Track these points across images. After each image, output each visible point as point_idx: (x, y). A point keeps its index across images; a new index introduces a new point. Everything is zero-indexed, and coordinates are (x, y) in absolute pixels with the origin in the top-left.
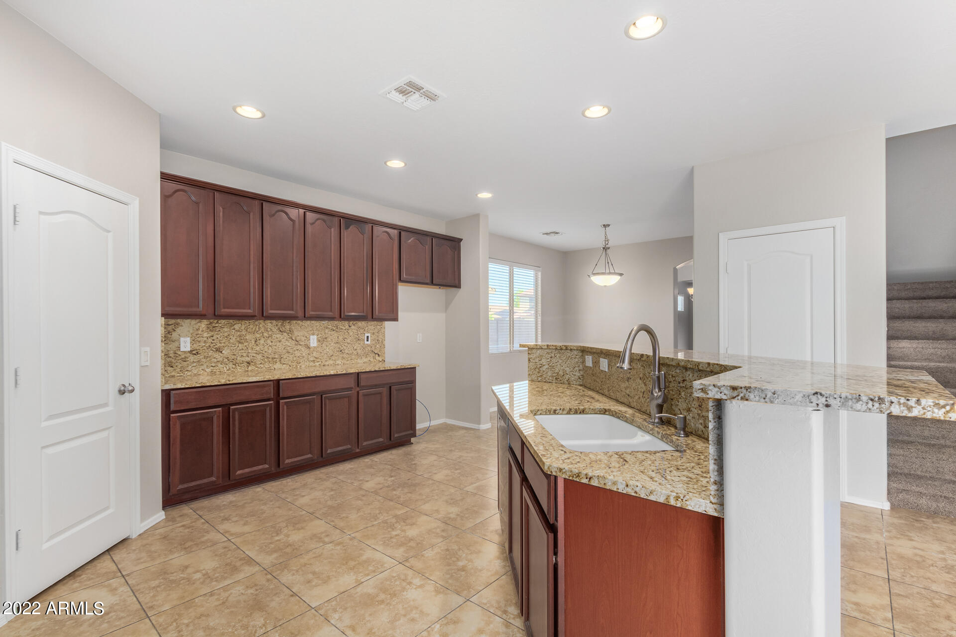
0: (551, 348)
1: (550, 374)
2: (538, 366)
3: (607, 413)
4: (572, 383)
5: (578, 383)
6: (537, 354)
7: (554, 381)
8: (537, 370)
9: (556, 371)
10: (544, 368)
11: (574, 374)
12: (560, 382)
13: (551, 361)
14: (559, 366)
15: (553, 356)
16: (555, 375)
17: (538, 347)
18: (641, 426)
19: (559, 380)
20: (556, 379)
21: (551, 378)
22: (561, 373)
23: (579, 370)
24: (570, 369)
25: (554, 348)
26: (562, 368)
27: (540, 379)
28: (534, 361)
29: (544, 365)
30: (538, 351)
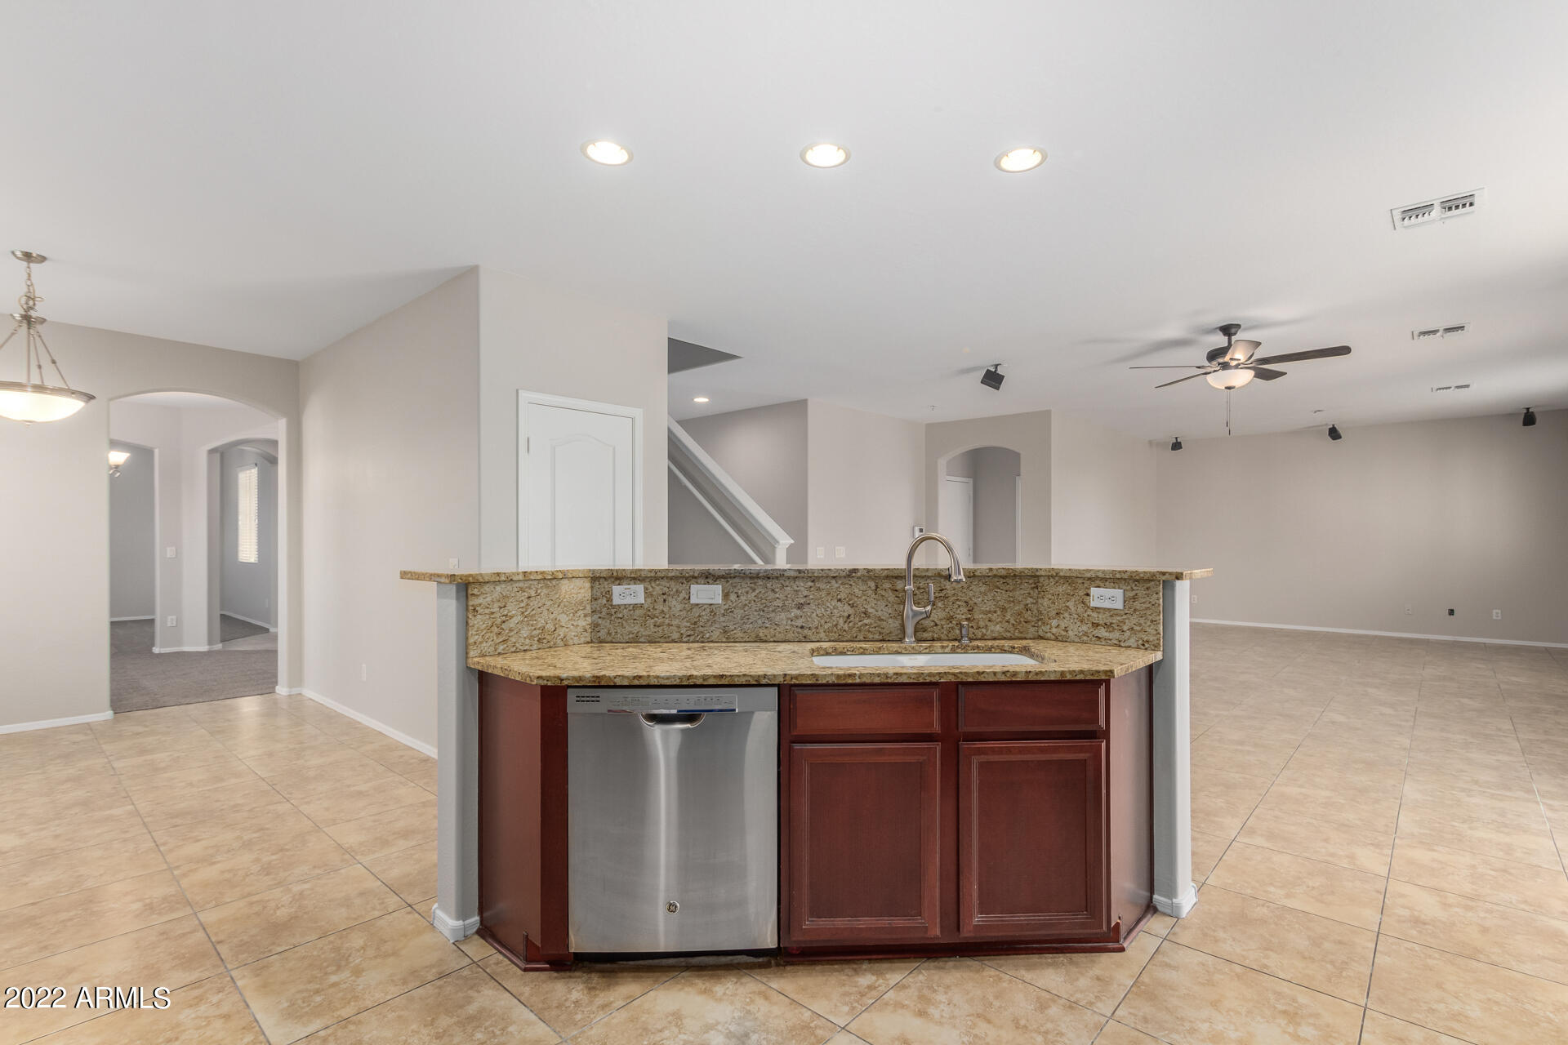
0: (532, 578)
1: (525, 633)
2: (499, 621)
3: (815, 654)
4: (571, 642)
5: (583, 640)
6: (496, 595)
7: (535, 647)
8: (495, 629)
9: (540, 625)
10: (512, 623)
11: (575, 624)
12: (548, 645)
13: (528, 605)
14: (545, 612)
15: (533, 594)
16: (538, 632)
17: (503, 578)
18: (900, 651)
19: (545, 641)
20: (539, 640)
21: (527, 641)
22: (550, 627)
23: (585, 616)
24: (567, 615)
25: (540, 577)
26: (552, 616)
27: (501, 648)
28: (487, 611)
29: (511, 617)
30: (498, 588)
